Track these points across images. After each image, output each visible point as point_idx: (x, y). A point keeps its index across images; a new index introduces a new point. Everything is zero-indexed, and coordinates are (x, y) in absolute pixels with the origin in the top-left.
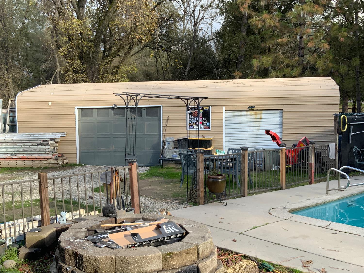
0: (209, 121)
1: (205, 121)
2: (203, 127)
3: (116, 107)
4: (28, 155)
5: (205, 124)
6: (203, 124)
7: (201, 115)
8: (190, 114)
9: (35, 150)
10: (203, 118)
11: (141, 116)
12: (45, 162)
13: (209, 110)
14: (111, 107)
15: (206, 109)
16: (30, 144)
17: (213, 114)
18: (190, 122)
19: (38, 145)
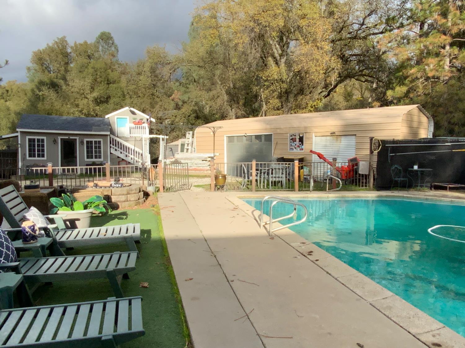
0: (303, 145)
1: (300, 144)
2: (299, 149)
3: (246, 135)
4: (197, 167)
5: (300, 147)
6: (299, 147)
7: (298, 140)
8: (291, 140)
9: (201, 164)
10: (299, 142)
11: (261, 141)
12: (206, 172)
13: (303, 136)
14: (243, 135)
15: (301, 136)
16: (198, 160)
17: (306, 139)
18: (291, 145)
19: (203, 161)
